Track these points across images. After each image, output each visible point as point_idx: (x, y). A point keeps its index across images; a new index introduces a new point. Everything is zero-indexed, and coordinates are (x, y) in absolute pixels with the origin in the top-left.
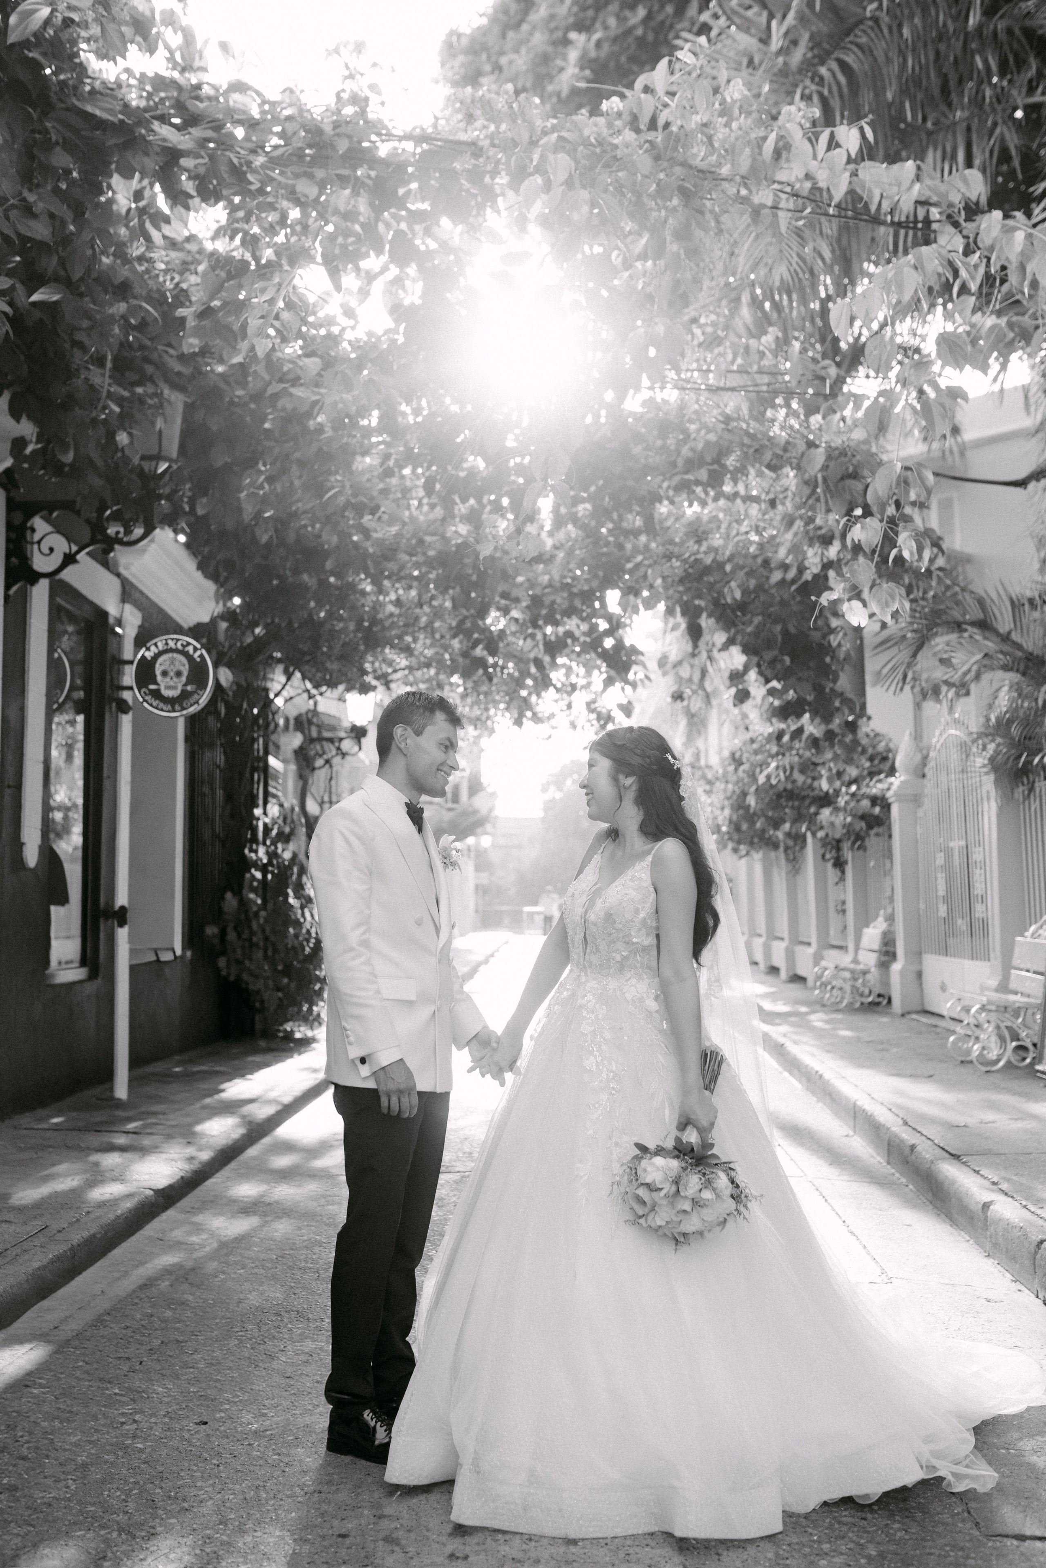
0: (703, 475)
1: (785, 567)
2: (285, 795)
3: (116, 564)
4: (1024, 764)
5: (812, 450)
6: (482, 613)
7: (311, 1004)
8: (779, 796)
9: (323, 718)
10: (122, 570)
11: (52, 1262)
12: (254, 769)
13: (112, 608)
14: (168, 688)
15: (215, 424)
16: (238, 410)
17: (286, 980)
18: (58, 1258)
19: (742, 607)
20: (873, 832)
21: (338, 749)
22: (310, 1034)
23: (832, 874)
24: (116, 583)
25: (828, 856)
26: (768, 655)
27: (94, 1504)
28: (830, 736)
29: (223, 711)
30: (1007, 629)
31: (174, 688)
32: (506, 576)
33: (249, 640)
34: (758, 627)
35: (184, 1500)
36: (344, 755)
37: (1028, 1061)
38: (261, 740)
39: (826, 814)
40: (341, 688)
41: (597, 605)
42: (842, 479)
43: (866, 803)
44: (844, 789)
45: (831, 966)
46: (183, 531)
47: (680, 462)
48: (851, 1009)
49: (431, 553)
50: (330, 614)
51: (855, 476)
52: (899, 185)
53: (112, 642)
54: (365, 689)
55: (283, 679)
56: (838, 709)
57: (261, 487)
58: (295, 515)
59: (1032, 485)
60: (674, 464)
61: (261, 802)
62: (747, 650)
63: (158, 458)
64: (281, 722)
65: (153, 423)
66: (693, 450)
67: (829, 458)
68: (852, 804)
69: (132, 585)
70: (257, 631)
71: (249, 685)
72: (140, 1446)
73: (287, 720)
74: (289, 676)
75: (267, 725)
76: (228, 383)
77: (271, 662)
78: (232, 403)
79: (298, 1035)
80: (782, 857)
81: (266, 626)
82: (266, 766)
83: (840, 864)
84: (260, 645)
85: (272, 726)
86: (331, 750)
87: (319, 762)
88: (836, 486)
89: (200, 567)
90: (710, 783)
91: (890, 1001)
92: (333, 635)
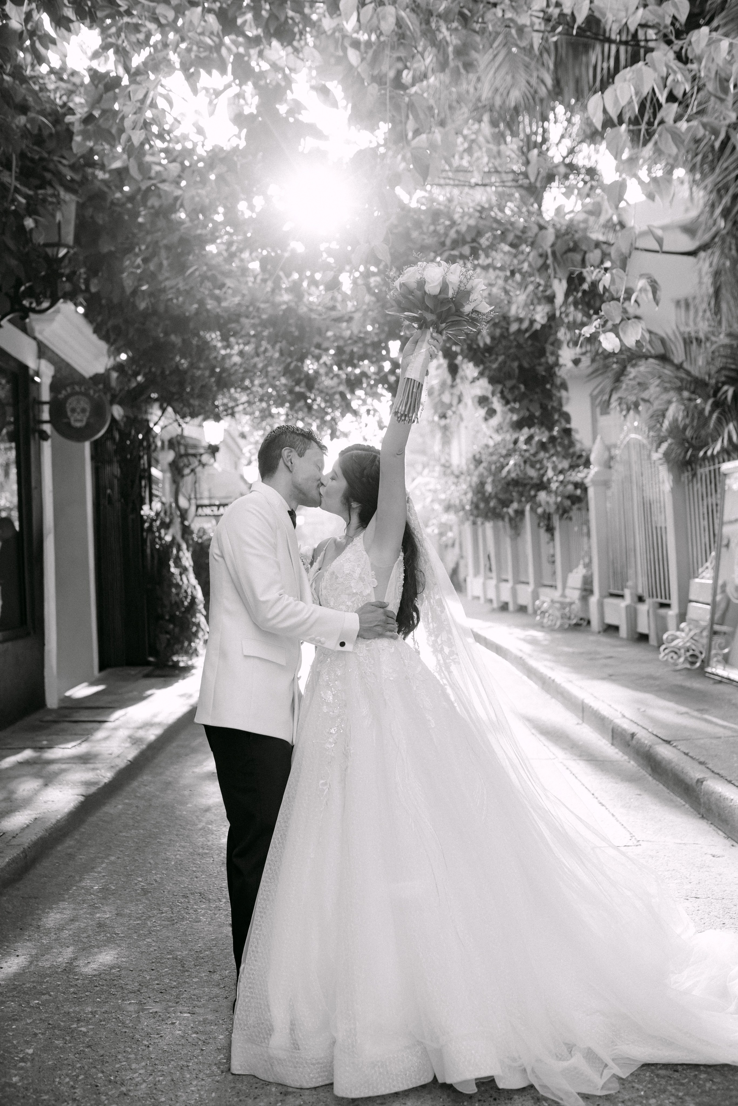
0: (466, 250)
1: (520, 320)
2: (164, 495)
3: (33, 330)
4: (691, 456)
5: (543, 231)
6: (302, 359)
7: (190, 642)
8: (508, 484)
9: (188, 440)
10: (38, 335)
11: (9, 864)
12: (141, 478)
13: (31, 362)
14: (76, 420)
15: (101, 219)
16: (118, 209)
17: (171, 626)
18: (13, 861)
19: (489, 349)
20: (575, 507)
21: (200, 461)
22: (190, 663)
23: (544, 536)
24: (34, 344)
25: (542, 524)
26: (509, 383)
27: (47, 1093)
28: (552, 439)
29: (117, 436)
30: (680, 360)
31: (81, 421)
32: (320, 332)
33: (133, 385)
34: (500, 364)
35: (122, 1084)
36: (204, 465)
37: (698, 664)
38: (145, 457)
39: (542, 496)
40: (200, 418)
41: (384, 352)
42: (566, 252)
43: (570, 487)
44: (555, 478)
45: (548, 600)
46: (81, 304)
47: (448, 242)
48: (562, 629)
49: (264, 317)
50: (192, 365)
51: (575, 248)
52: (627, 10)
53: (33, 388)
54: (218, 418)
55: (159, 413)
56: (557, 421)
57: (138, 267)
58: (164, 290)
59: (702, 254)
60: (443, 244)
61: (147, 500)
62: (492, 381)
63: (59, 245)
64: (159, 444)
65: (54, 216)
66: (458, 232)
67: (557, 237)
68: (561, 488)
69: (46, 346)
70: (140, 378)
71: (136, 418)
72: (84, 1029)
73: (163, 442)
74: (164, 410)
75: (149, 446)
76: (109, 187)
77: (150, 401)
78: (112, 203)
79: (182, 664)
80: (507, 525)
81: (145, 376)
82: (150, 476)
83: (550, 529)
84: (142, 390)
85: (153, 447)
86: (195, 462)
87: (187, 471)
88: (562, 256)
89: (96, 331)
90: (458, 477)
91: (589, 622)
92: (194, 380)
